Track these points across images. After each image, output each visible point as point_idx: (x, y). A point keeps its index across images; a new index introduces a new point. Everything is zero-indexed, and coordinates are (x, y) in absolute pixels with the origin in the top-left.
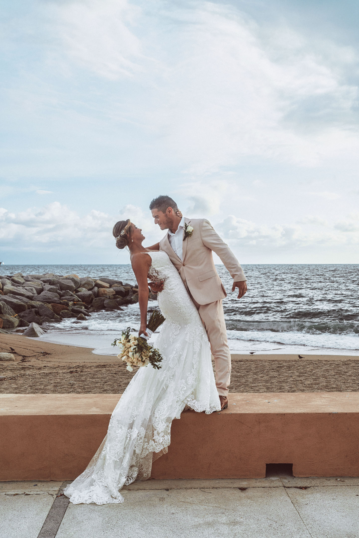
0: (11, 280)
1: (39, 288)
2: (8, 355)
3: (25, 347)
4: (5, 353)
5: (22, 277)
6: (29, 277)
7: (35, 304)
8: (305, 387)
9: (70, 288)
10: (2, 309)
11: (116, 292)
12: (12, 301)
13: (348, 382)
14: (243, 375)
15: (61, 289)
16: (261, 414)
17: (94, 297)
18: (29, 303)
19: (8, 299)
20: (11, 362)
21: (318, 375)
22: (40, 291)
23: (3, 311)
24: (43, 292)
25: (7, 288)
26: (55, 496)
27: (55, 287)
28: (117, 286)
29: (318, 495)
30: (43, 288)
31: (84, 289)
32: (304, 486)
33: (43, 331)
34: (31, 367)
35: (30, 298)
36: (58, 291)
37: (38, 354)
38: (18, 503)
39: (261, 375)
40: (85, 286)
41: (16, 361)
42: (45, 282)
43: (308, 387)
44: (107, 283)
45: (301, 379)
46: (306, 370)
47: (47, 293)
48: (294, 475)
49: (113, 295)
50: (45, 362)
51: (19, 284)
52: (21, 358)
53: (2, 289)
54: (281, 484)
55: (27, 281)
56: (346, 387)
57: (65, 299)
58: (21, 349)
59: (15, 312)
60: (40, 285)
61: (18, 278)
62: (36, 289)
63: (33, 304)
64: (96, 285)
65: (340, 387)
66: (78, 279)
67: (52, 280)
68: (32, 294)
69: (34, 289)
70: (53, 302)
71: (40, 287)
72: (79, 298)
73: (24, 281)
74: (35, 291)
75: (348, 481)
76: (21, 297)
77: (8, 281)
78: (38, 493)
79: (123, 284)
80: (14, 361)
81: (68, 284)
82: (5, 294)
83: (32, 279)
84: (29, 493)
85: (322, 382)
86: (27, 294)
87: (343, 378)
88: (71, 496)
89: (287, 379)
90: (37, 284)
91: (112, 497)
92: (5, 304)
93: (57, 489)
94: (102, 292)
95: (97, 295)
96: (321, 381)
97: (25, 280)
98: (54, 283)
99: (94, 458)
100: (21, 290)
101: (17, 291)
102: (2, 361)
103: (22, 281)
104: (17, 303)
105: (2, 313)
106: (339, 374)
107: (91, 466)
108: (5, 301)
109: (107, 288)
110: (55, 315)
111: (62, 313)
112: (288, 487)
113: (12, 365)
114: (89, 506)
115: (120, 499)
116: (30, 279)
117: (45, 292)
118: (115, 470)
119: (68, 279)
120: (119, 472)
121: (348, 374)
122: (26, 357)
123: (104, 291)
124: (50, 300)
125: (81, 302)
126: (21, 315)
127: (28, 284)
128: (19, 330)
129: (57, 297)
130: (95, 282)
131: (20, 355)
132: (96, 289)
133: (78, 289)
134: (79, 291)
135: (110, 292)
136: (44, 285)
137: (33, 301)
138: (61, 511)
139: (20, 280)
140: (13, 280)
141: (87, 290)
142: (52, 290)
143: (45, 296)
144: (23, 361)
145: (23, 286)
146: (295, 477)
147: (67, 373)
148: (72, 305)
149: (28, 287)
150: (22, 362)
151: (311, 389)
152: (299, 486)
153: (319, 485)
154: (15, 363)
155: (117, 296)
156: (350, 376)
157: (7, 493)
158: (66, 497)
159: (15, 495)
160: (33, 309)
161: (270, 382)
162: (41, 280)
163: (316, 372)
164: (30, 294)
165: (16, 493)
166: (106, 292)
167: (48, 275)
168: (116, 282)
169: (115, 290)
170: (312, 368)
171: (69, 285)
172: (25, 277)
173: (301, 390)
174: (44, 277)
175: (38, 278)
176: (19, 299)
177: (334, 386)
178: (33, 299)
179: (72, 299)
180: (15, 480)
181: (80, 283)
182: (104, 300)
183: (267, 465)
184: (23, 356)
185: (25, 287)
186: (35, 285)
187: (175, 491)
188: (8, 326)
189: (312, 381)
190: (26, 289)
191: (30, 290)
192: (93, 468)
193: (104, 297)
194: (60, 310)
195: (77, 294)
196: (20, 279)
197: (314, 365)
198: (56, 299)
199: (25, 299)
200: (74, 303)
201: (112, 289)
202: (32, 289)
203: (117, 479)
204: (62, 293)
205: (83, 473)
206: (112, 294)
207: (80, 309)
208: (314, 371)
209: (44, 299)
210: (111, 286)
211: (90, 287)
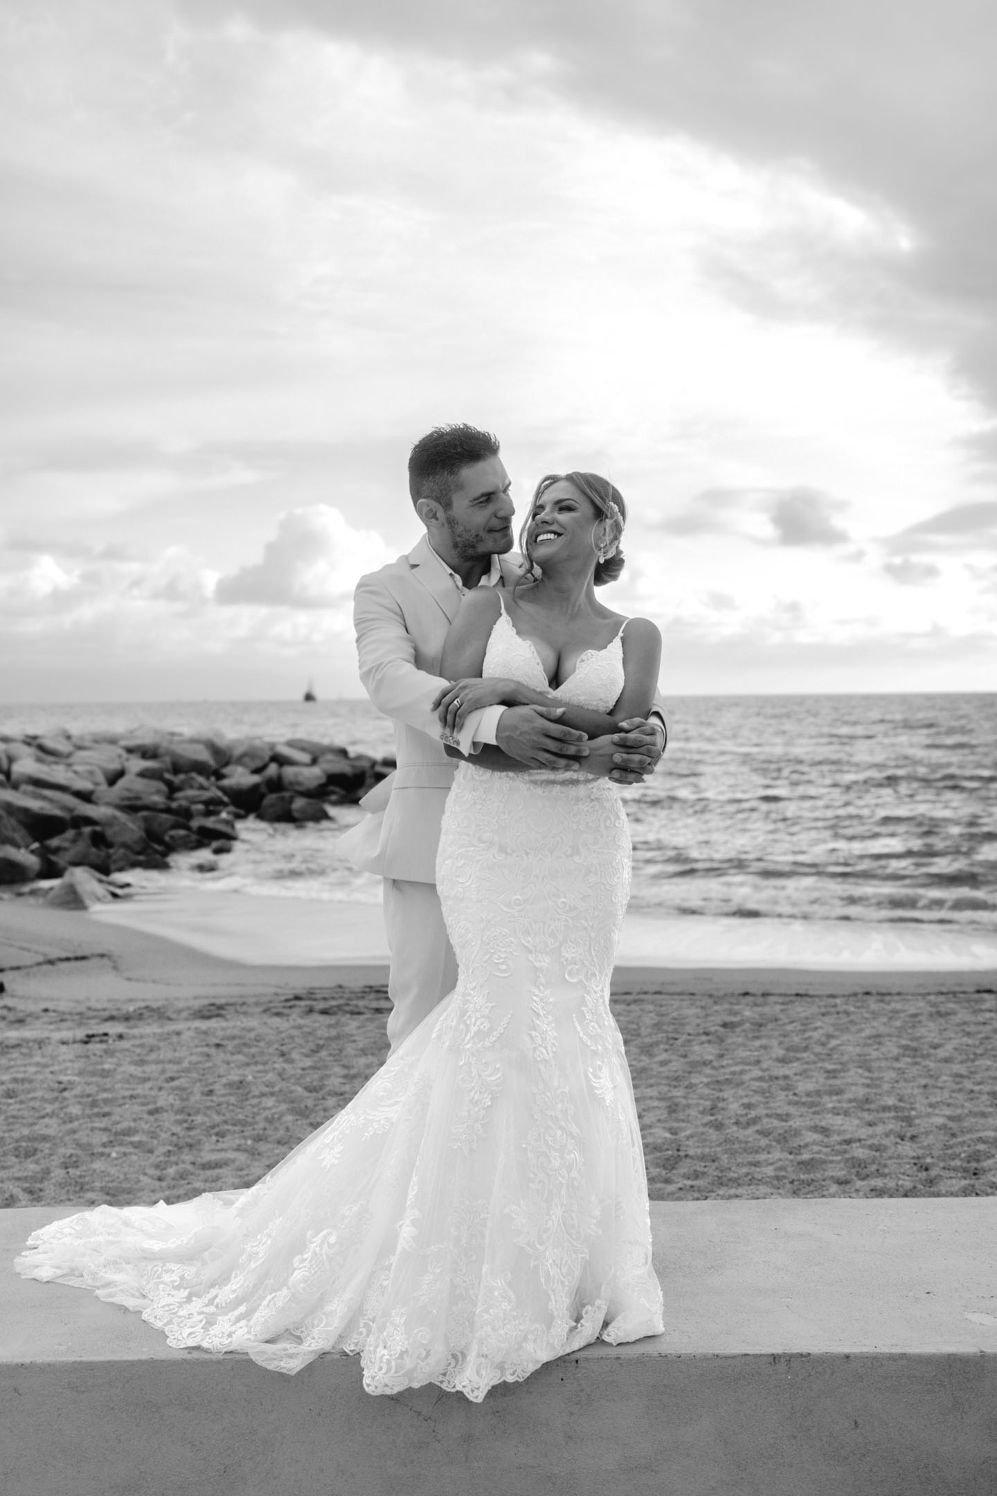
0: (35, 747)
1: (114, 770)
5: (69, 738)
6: (89, 737)
7: (95, 815)
8: (796, 1103)
9: (199, 767)
11: (327, 776)
12: (27, 805)
13: (940, 1084)
15: (176, 770)
17: (267, 793)
18: (79, 810)
19: (15, 801)
21: (846, 1058)
22: (114, 778)
24: (124, 779)
25: (22, 770)
27: (158, 765)
28: (333, 761)
30: (123, 767)
31: (239, 769)
35: (86, 797)
36: (166, 775)
39: (664, 1056)
40: (243, 760)
42: (130, 751)
43: (804, 1104)
44: (306, 752)
45: (787, 1072)
46: (810, 1038)
47: (134, 781)
49: (320, 786)
51: (56, 757)
53: (8, 774)
55: (80, 748)
56: (931, 1105)
57: (186, 798)
59: (33, 838)
60: (115, 759)
61: (56, 741)
62: (105, 772)
63: (91, 813)
64: (273, 759)
65: (908, 1106)
66: (221, 743)
68: (90, 786)
69: (99, 772)
70: (146, 809)
71: (115, 766)
72: (224, 795)
73: (71, 749)
74: (102, 776)
76: (55, 793)
77: (27, 749)
79: (350, 755)
81: (196, 757)
82: (15, 786)
83: (94, 743)
85: (852, 1084)
86: (77, 785)
87: (924, 1067)
89: (742, 1072)
90: (109, 758)
92: (8, 814)
94: (290, 776)
95: (275, 785)
96: (850, 1080)
97: (74, 745)
98: (156, 753)
100: (58, 774)
101: (47, 777)
103: (63, 746)
104: (40, 811)
106: (912, 1053)
108: (8, 805)
109: (305, 764)
110: (151, 843)
111: (172, 837)
116: (87, 744)
117: (128, 780)
119: (197, 742)
121: (941, 1053)
123: (297, 774)
124: (139, 803)
125: (227, 806)
126: (50, 847)
127: (83, 757)
128: (40, 889)
129: (161, 792)
130: (270, 750)
132: (273, 769)
133: (223, 770)
134: (227, 774)
135: (311, 777)
136: (128, 759)
137: (89, 806)
139: (59, 747)
140: (41, 748)
141: (247, 771)
142: (150, 773)
143: (127, 789)
145: (66, 764)
148: (202, 816)
149: (80, 765)
151: (814, 1113)
155: (331, 787)
156: (947, 1060)
160: (87, 830)
161: (686, 1083)
162: (120, 747)
163: (840, 1045)
164: (86, 785)
166: (300, 778)
168: (330, 749)
169: (325, 772)
170: (831, 1030)
171: (200, 758)
172: (74, 738)
173: (778, 1115)
174: (128, 738)
175: (113, 741)
176: (50, 799)
177: (891, 1101)
178: (93, 798)
179: (202, 798)
181: (229, 753)
182: (291, 801)
185: (72, 765)
186: (102, 760)
189: (822, 1080)
190: (75, 772)
191: (87, 774)
193: (294, 791)
194: (166, 831)
195: (220, 783)
196: (61, 743)
197: (841, 1015)
198: (157, 798)
199: (68, 800)
200: (208, 811)
201: (316, 770)
202: (92, 772)
204: (177, 781)
206: (316, 783)
207: (225, 826)
208: (833, 1043)
209: (123, 800)
210: (314, 761)
211: (259, 764)
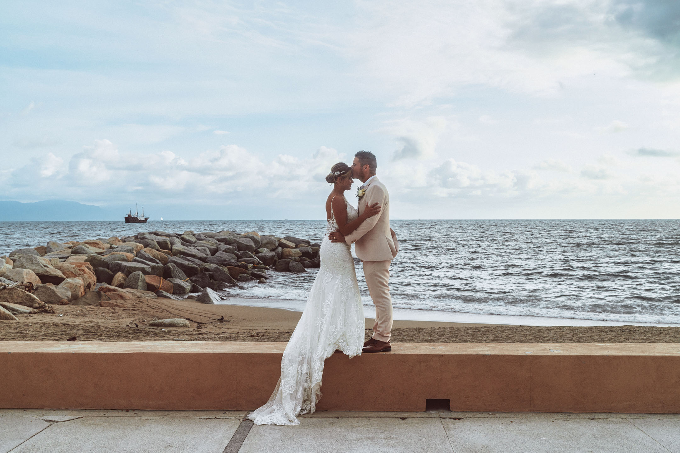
0: (181, 239)
1: (214, 249)
2: (183, 321)
3: (199, 314)
4: (179, 319)
5: (194, 235)
6: (202, 235)
7: (209, 267)
9: (248, 248)
10: (172, 272)
11: (302, 253)
12: (182, 262)
14: (434, 339)
15: (239, 249)
16: (422, 355)
17: (277, 259)
18: (202, 265)
19: (178, 261)
20: (186, 329)
22: (214, 252)
23: (172, 275)
24: (218, 253)
25: (177, 248)
26: (241, 420)
27: (232, 247)
28: (304, 246)
29: (468, 423)
30: (217, 248)
31: (266, 249)
32: (458, 417)
33: (219, 297)
34: (208, 333)
35: (203, 260)
36: (235, 251)
37: (215, 321)
38: (210, 424)
40: (267, 245)
41: (191, 328)
42: (219, 241)
44: (293, 242)
47: (223, 254)
48: (451, 410)
49: (300, 257)
50: (223, 329)
51: (190, 243)
52: (196, 325)
53: (171, 249)
54: (438, 416)
55: (199, 240)
57: (244, 261)
58: (195, 315)
59: (187, 276)
60: (214, 244)
61: (189, 237)
62: (210, 249)
63: (207, 267)
64: (279, 245)
66: (259, 238)
67: (229, 239)
68: (204, 255)
69: (207, 250)
70: (229, 265)
71: (214, 247)
72: (260, 260)
73: (196, 240)
74: (209, 251)
75: (497, 415)
76: (192, 258)
77: (178, 240)
78: (227, 418)
79: (311, 244)
80: (188, 327)
81: (247, 244)
82: (175, 254)
83: (204, 238)
84: (219, 418)
86: (199, 255)
88: (255, 419)
90: (211, 243)
91: (289, 421)
92: (175, 266)
93: (243, 415)
94: (287, 252)
95: (281, 256)
97: (197, 238)
98: (231, 242)
99: (274, 394)
100: (192, 250)
101: (188, 252)
102: (176, 327)
103: (193, 239)
104: (189, 265)
105: (172, 276)
107: (271, 400)
108: (175, 262)
109: (293, 248)
110: (232, 278)
111: (240, 277)
112: (444, 418)
113: (188, 331)
114: (270, 426)
115: (297, 421)
116: (203, 237)
117: (220, 253)
118: (291, 401)
119: (248, 237)
120: (294, 402)
122: (201, 323)
123: (289, 252)
124: (226, 263)
125: (262, 265)
126: (193, 280)
127: (201, 243)
128: (192, 296)
129: (234, 259)
130: (278, 241)
131: (195, 322)
132: (280, 249)
133: (259, 250)
134: (260, 251)
135: (295, 253)
136: (219, 245)
137: (206, 264)
138: (247, 429)
139: (191, 239)
140: (183, 239)
141: (269, 250)
142: (229, 251)
143: (220, 257)
144: (199, 327)
145: (194, 246)
146: (452, 411)
147: (248, 336)
148: (252, 268)
149: (200, 246)
150: (198, 329)
152: (453, 417)
153: (471, 417)
154: (190, 329)
155: (304, 257)
157: (201, 418)
158: (251, 421)
159: (207, 419)
160: (207, 273)
162: (215, 239)
164: (203, 255)
165: (208, 417)
166: (291, 253)
167: (224, 232)
168: (303, 241)
169: (301, 251)
171: (249, 244)
172: (196, 235)
174: (219, 235)
175: (212, 237)
176: (191, 261)
178: (207, 260)
179: (251, 261)
180: (207, 409)
181: (261, 242)
182: (289, 263)
183: (427, 400)
184: (198, 323)
185: (196, 246)
186: (209, 245)
187: (344, 419)
188: (178, 292)
190: (198, 250)
191: (203, 250)
192: (273, 402)
193: (289, 259)
194: (238, 274)
195: (258, 255)
196: (191, 237)
198: (233, 260)
199: (197, 261)
200: (254, 266)
201: (298, 250)
202: (205, 250)
203: (293, 409)
204: (240, 254)
205: (265, 405)
206: (298, 255)
207: (261, 273)
209: (218, 261)
210: (296, 247)
211: (273, 247)
